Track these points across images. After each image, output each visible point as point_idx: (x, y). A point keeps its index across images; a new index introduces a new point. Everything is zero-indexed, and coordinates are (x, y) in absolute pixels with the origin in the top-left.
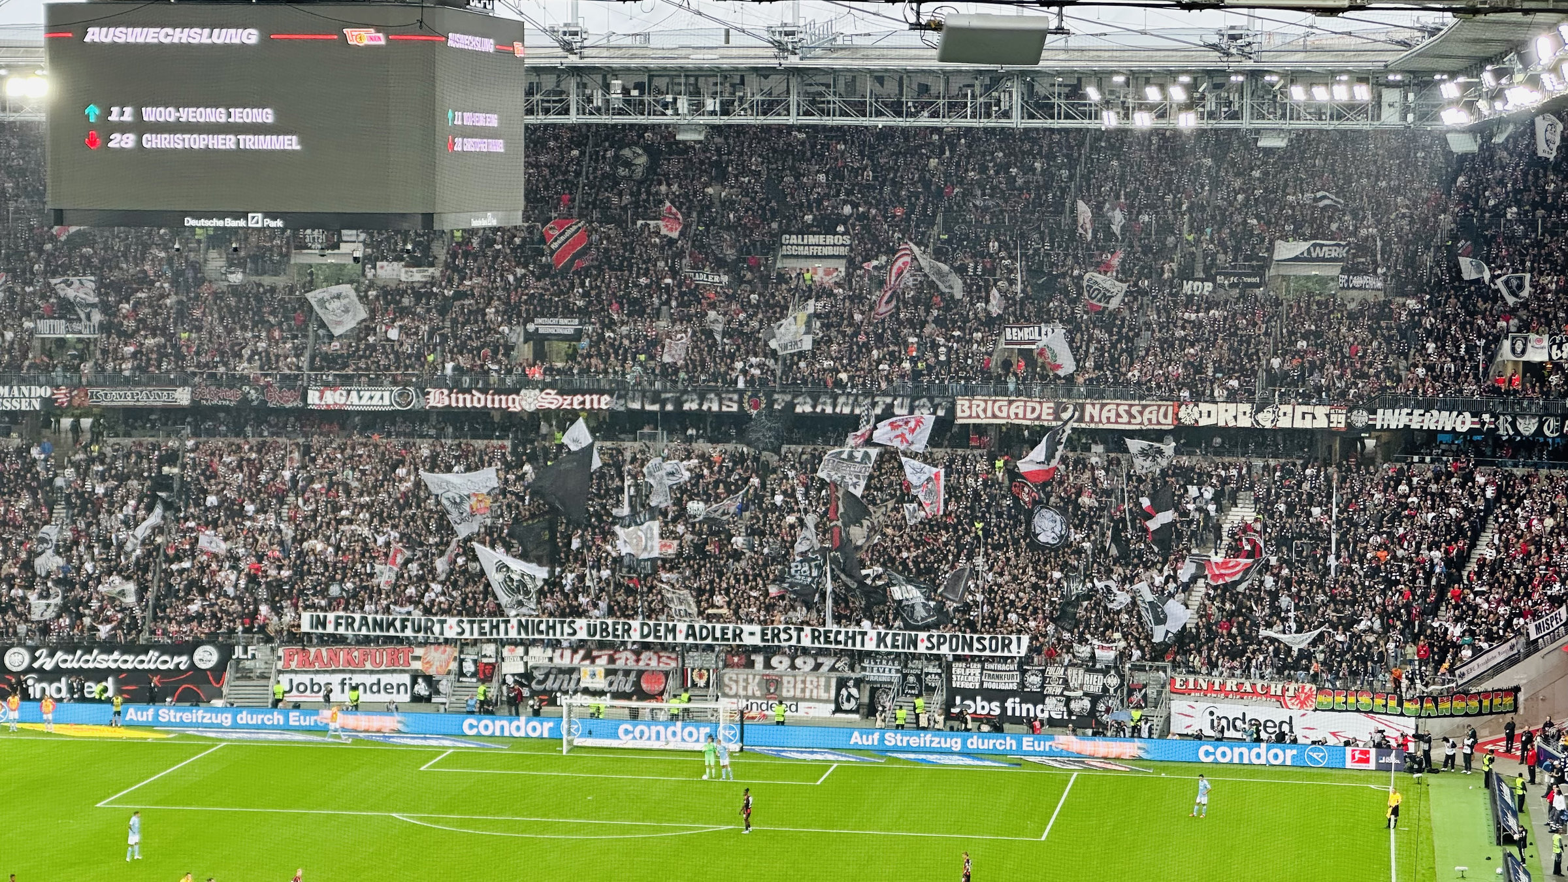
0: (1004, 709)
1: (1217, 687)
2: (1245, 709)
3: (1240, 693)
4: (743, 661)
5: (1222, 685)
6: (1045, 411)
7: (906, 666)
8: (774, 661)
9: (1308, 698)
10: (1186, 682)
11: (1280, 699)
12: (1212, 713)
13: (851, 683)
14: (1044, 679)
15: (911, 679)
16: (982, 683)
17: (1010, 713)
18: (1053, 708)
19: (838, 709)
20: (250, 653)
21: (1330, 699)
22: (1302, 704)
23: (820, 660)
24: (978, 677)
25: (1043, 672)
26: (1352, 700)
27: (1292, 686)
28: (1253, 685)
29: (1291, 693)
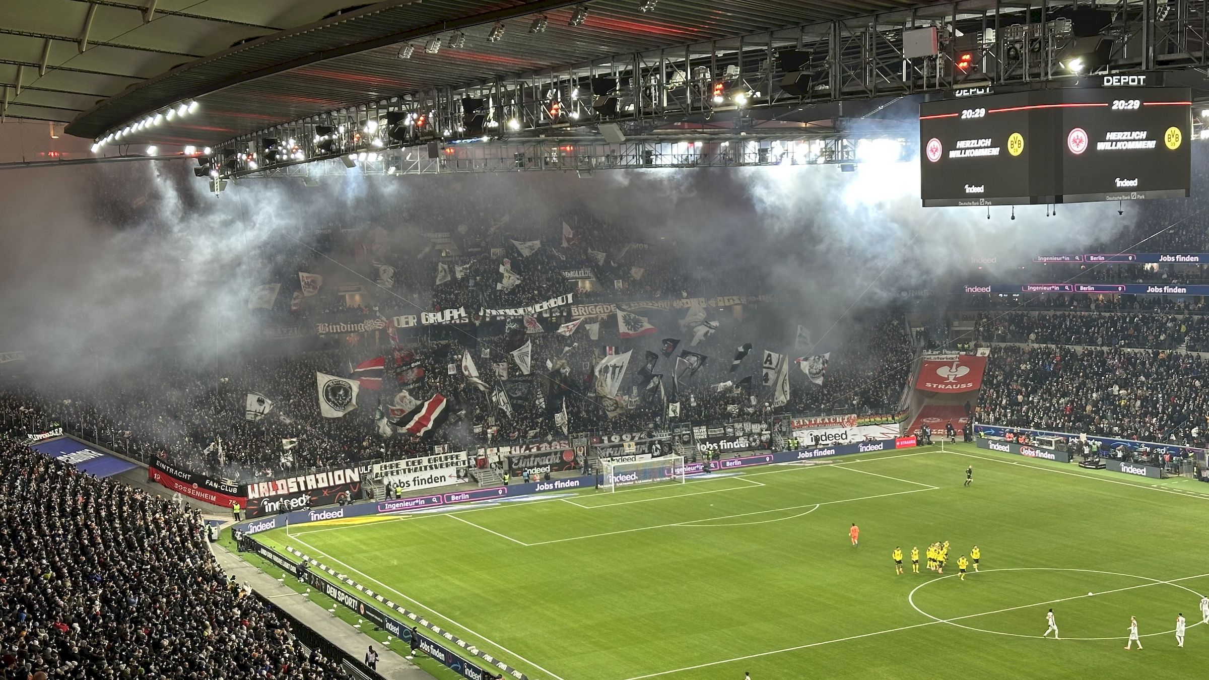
0: (719, 446)
1: (813, 422)
2: (825, 430)
3: (824, 424)
4: (598, 441)
5: (815, 421)
6: (613, 309)
7: (673, 432)
8: (613, 439)
9: (854, 421)
10: (799, 422)
11: (842, 424)
12: (811, 435)
13: (657, 442)
14: (734, 429)
15: (677, 438)
16: (708, 435)
17: (722, 448)
18: (742, 443)
19: (653, 457)
20: (369, 469)
21: (863, 420)
22: (852, 425)
23: (634, 434)
24: (706, 433)
25: (733, 426)
26: (872, 420)
27: (846, 417)
28: (829, 419)
29: (846, 420)
